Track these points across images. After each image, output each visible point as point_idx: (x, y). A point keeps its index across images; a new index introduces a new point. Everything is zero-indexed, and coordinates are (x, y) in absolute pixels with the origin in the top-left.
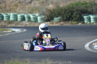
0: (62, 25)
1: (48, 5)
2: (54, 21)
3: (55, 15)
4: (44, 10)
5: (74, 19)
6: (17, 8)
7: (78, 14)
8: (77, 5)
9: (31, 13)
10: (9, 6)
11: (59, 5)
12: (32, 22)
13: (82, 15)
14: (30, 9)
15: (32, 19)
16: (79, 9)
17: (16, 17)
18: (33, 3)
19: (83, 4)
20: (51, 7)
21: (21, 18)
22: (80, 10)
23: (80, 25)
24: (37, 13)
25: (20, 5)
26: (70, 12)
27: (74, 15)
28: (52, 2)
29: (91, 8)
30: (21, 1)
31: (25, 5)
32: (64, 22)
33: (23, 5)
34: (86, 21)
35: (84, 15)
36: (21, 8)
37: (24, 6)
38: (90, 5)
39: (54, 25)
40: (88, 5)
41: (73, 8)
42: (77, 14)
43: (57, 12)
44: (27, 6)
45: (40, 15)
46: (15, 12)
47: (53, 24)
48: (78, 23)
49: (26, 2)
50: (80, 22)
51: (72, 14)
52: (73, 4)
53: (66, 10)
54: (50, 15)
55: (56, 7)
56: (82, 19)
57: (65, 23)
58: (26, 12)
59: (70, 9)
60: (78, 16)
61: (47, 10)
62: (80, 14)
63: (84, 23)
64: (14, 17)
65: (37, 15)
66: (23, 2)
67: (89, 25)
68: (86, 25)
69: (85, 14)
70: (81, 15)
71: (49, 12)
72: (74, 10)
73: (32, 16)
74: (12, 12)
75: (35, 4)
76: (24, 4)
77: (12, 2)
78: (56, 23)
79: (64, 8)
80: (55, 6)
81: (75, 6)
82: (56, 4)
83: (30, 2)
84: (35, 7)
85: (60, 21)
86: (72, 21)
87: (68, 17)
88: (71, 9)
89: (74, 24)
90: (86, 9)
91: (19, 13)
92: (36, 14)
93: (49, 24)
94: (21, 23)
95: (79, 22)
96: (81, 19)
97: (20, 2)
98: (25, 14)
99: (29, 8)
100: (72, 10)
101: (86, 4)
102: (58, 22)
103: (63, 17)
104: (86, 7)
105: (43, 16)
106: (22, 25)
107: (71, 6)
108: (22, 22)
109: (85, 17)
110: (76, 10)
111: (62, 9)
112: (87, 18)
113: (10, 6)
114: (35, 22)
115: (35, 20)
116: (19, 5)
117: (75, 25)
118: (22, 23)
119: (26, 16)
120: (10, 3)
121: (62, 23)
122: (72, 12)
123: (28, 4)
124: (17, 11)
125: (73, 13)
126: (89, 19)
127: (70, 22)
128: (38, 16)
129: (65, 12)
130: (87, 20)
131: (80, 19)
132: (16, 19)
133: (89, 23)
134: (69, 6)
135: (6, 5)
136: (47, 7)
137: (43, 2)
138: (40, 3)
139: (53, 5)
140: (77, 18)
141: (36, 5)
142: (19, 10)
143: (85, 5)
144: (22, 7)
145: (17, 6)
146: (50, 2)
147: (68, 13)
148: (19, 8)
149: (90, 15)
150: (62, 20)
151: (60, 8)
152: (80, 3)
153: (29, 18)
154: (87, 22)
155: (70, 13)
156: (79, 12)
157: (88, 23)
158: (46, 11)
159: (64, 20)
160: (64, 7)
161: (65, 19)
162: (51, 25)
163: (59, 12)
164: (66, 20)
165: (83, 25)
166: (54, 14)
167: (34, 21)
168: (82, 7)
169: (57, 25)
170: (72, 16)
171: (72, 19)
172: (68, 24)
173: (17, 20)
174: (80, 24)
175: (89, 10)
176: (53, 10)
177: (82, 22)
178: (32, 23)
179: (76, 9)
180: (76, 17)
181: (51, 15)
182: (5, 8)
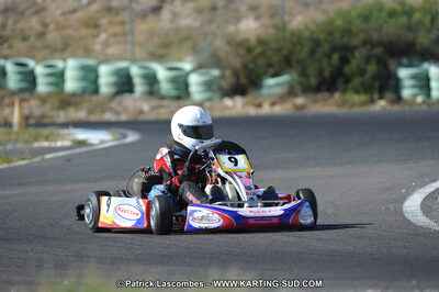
0: (298, 113)
1: (238, 20)
2: (265, 91)
3: (270, 65)
4: (219, 43)
5: (356, 82)
6: (97, 36)
7: (374, 61)
8: (366, 18)
9: (160, 58)
10: (60, 27)
11: (286, 18)
12: (162, 98)
13: (392, 63)
14: (156, 40)
15: (165, 87)
16: (375, 36)
17: (92, 75)
18: (166, 14)
19: (392, 14)
20: (249, 27)
21: (112, 79)
22: (381, 43)
23: (383, 107)
24: (189, 58)
25: (111, 23)
26: (334, 49)
27: (354, 63)
28: (253, 8)
29: (429, 31)
30: (115, 4)
31: (132, 21)
32: (310, 95)
33: (123, 23)
34: (406, 93)
35: (401, 65)
36: (115, 35)
37: (128, 27)
38: (427, 20)
39: (266, 110)
40: (417, 16)
41: (347, 31)
42: (368, 60)
43: (279, 50)
44: (142, 27)
45: (199, 67)
46: (88, 53)
47: (259, 106)
48: (372, 101)
49: (135, 6)
50: (381, 98)
51: (345, 61)
52: (349, 12)
53: (316, 43)
54: (245, 66)
55: (272, 31)
56: (392, 83)
57: (316, 102)
58: (139, 52)
59: (337, 35)
60: (372, 68)
61: (231, 41)
62: (381, 62)
63: (399, 99)
64: (83, 79)
65: (187, 66)
66: (124, 9)
67: (424, 107)
68: (407, 108)
69: (405, 61)
70: (386, 66)
71: (242, 52)
72: (356, 41)
73: (162, 73)
74: (74, 56)
75: (175, 16)
76: (125, 16)
77: (74, 11)
78: (273, 104)
79: (307, 34)
80: (266, 27)
81: (358, 24)
82: (273, 16)
83: (157, 10)
84: (177, 30)
85: (291, 92)
86: (344, 91)
87: (327, 73)
88: (342, 37)
89: (353, 105)
90: (409, 36)
91: (106, 61)
92: (181, 60)
93: (244, 106)
94: (114, 105)
95: (376, 96)
96: (386, 84)
97: (109, 10)
98: (134, 61)
99: (152, 34)
100: (345, 40)
101: (409, 12)
102: (282, 99)
103: (304, 74)
104: (410, 28)
105: (216, 72)
106: (118, 113)
107: (339, 22)
108: (118, 99)
109: (404, 73)
110: (365, 43)
111: (297, 39)
112: (414, 77)
113: (64, 27)
114: (178, 98)
115: (176, 89)
116: (104, 21)
117: (358, 110)
118: (120, 104)
119: (135, 71)
120: (64, 14)
121: (300, 101)
122: (346, 52)
123: (144, 15)
124: (97, 47)
125: (349, 55)
126: (424, 83)
127: (337, 96)
128: (193, 71)
129: (312, 53)
130: (414, 87)
131: (377, 84)
132: (92, 87)
133: (423, 102)
134: (331, 22)
135: (45, 25)
136: (231, 29)
137: (214, 8)
138: (199, 11)
139: (258, 18)
140: (368, 76)
141: (184, 22)
142: (106, 44)
143: (403, 20)
144: (118, 29)
145: (97, 26)
146: (243, 8)
147: (329, 56)
148: (103, 36)
149: (426, 65)
150: (298, 89)
151: (293, 33)
152: (380, 9)
153: (151, 80)
154: (415, 96)
155: (336, 58)
156: (378, 51)
157: (420, 99)
158: (227, 48)
159: (308, 89)
160: (306, 27)
161: (314, 81)
162: (252, 111)
163: (285, 52)
164: (317, 89)
165: (397, 108)
166: (261, 62)
167: (174, 93)
168: (392, 28)
169: (278, 109)
170: (347, 69)
171: (347, 81)
172: (328, 106)
173: (96, 91)
174: (381, 104)
175: (424, 39)
176: (261, 42)
177: (389, 95)
178: (165, 102)
179: (362, 36)
180: (362, 72)
181: (251, 66)
182: (41, 35)
